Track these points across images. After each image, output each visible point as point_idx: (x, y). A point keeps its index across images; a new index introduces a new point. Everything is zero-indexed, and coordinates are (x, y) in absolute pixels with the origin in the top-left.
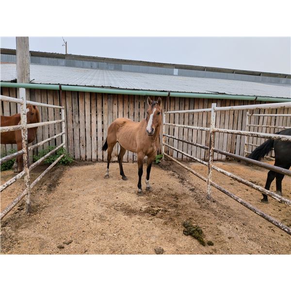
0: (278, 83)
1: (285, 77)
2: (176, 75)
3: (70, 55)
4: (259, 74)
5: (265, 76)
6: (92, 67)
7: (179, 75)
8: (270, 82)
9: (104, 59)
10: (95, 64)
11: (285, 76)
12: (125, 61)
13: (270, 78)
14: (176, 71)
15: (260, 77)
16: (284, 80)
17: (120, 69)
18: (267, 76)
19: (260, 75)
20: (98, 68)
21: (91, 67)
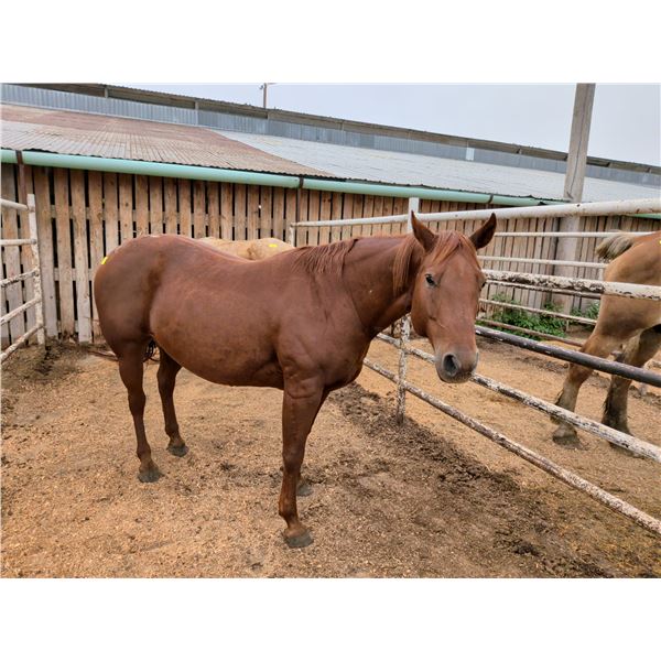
1: (648, 171)
6: (317, 139)
9: (341, 122)
11: (648, 169)
13: (625, 171)
16: (645, 177)
19: (607, 165)
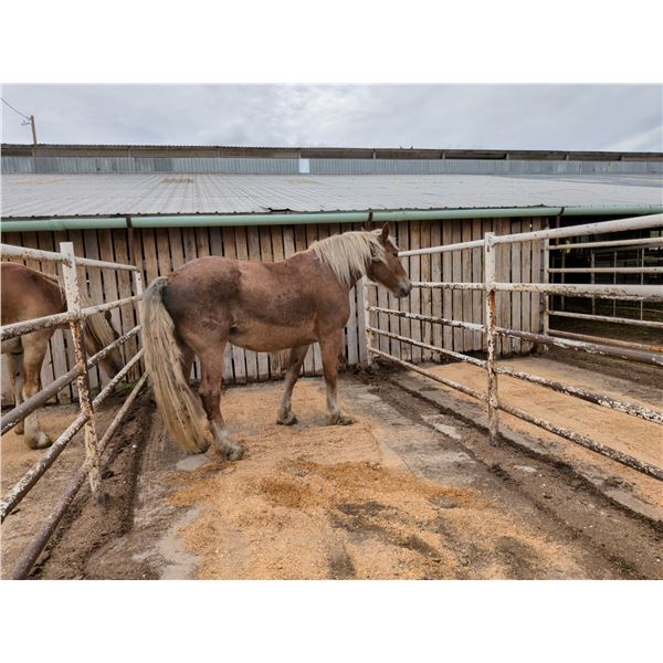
0: (549, 172)
2: (306, 174)
3: (42, 146)
4: (502, 155)
5: (517, 159)
7: (314, 172)
8: (529, 173)
10: (106, 162)
12: (179, 149)
14: (305, 164)
15: (506, 163)
17: (168, 170)
18: (522, 159)
20: (114, 170)
21: (98, 170)
